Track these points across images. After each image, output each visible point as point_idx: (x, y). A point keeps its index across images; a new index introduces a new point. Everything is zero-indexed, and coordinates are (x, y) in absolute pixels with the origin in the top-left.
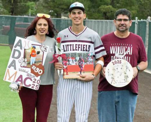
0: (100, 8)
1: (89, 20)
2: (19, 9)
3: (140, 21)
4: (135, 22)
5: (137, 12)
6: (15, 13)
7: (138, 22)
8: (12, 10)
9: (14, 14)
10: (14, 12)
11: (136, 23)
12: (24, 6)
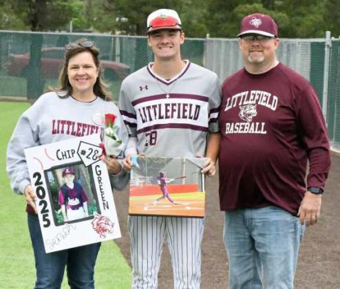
0: (236, 10)
1: (214, 39)
2: (49, 17)
3: (336, 39)
4: (325, 42)
5: (325, 19)
6: (40, 26)
7: (333, 42)
8: (32, 18)
9: (37, 28)
10: (38, 24)
11: (326, 44)
12: (60, 8)
